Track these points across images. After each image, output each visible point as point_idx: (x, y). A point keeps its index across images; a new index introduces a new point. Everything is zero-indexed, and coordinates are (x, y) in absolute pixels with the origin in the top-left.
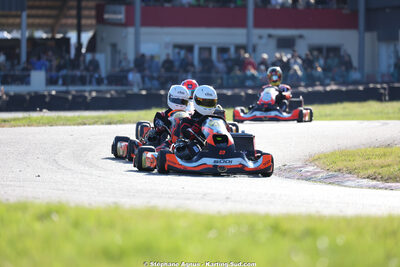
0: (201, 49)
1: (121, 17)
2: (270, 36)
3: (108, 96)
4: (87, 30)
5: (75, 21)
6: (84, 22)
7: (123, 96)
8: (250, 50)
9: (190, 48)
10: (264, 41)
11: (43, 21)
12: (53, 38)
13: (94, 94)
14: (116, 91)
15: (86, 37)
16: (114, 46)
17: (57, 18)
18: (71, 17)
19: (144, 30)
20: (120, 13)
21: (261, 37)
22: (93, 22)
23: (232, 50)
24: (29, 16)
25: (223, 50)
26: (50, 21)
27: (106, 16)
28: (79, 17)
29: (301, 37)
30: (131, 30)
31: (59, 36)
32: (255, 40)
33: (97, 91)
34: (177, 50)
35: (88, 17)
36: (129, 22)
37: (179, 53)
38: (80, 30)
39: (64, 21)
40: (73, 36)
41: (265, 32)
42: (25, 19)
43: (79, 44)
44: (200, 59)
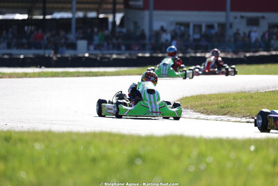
0: (195, 26)
1: (140, 3)
2: (242, 17)
3: (123, 57)
4: (120, 12)
5: (110, 6)
6: (118, 6)
7: (134, 57)
8: (228, 26)
9: (187, 25)
10: (237, 20)
11: (92, 6)
12: (98, 18)
13: (114, 56)
14: (130, 54)
15: (119, 17)
16: (135, 23)
17: (100, 3)
18: (109, 3)
19: (156, 13)
20: (139, 1)
21: (236, 18)
22: (122, 6)
23: (216, 26)
24: (78, 3)
25: (210, 27)
26: (96, 6)
27: (131, 3)
28: (114, 3)
29: (263, 18)
30: (147, 13)
31: (101, 16)
32: (231, 19)
33: (117, 54)
34: (178, 26)
35: (120, 3)
36: (146, 7)
37: (180, 28)
38: (114, 12)
39: (105, 6)
40: (110, 18)
41: (239, 14)
42: (74, 5)
43: (114, 22)
44: (194, 33)
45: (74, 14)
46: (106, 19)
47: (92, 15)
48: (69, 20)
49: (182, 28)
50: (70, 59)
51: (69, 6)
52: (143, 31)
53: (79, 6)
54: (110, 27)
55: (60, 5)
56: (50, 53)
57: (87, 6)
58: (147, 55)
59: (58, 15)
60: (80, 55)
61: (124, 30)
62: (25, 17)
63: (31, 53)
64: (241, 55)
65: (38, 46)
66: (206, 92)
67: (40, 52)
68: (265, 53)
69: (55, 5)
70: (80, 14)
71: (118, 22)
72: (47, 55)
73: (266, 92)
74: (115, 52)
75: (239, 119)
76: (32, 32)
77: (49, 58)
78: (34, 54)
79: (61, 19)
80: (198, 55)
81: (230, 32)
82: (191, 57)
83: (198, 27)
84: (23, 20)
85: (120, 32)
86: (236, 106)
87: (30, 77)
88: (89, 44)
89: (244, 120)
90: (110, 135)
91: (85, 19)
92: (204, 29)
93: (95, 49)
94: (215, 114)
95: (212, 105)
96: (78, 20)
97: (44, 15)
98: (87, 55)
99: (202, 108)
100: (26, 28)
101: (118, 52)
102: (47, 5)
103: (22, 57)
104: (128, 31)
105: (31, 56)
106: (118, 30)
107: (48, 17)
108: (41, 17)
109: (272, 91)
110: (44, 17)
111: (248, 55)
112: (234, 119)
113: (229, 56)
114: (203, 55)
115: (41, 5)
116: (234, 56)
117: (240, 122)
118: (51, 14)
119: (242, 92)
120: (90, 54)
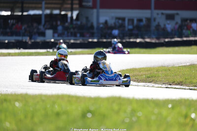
0: (129, 20)
1: (90, 4)
2: (162, 14)
3: (78, 42)
4: (76, 10)
5: (69, 6)
6: (75, 6)
7: (86, 42)
8: (152, 20)
9: (123, 19)
10: (159, 16)
11: (56, 6)
12: (60, 14)
13: (72, 41)
14: (83, 40)
15: (75, 14)
16: (87, 18)
17: (62, 4)
18: (68, 4)
19: (101, 11)
20: (89, 2)
21: (158, 14)
22: (77, 6)
23: (144, 20)
24: (46, 3)
25: (140, 20)
26: (59, 6)
27: (84, 4)
28: (72, 4)
29: (177, 14)
30: (95, 11)
31: (63, 13)
32: (155, 15)
33: (74, 40)
34: (117, 20)
35: (76, 4)
36: (94, 7)
37: (118, 22)
38: (72, 10)
39: (65, 6)
40: (69, 14)
41: (160, 12)
42: (43, 5)
43: (72, 17)
44: (128, 25)
45: (43, 11)
46: (66, 15)
47: (56, 12)
48: (40, 16)
49: (120, 22)
50: (40, 43)
51: (40, 6)
52: (92, 23)
53: (47, 6)
54: (69, 20)
55: (34, 5)
56: (26, 39)
57: (53, 6)
58: (95, 40)
59: (32, 12)
60: (48, 40)
61: (79, 23)
62: (9, 13)
63: (13, 39)
64: (162, 40)
65: (17, 34)
66: (137, 66)
67: (20, 38)
68: (179, 39)
69: (31, 5)
70: (48, 12)
71: (75, 17)
72: (24, 40)
73: (179, 66)
74: (73, 38)
75: (160, 86)
76: (13, 24)
77: (26, 43)
78: (15, 40)
79: (35, 15)
80: (132, 40)
81: (154, 24)
82: (126, 41)
83: (131, 21)
84: (8, 16)
85: (76, 24)
86: (158, 77)
87: (12, 56)
88: (54, 33)
89: (164, 86)
90: (69, 96)
91: (51, 15)
92: (135, 22)
93: (58, 36)
94: (144, 82)
95: (141, 75)
96: (47, 16)
97: (22, 12)
98: (52, 40)
99: (134, 78)
100: (9, 21)
101: (75, 38)
102: (25, 5)
103: (6, 41)
104: (81, 23)
105: (13, 41)
106: (74, 22)
107: (25, 13)
108: (20, 14)
109: (184, 66)
110: (22, 14)
111: (167, 40)
112: (157, 85)
113: (153, 41)
114: (134, 40)
115: (20, 5)
116: (157, 41)
117: (161, 87)
118: (27, 11)
119: (162, 66)
120: (55, 40)
